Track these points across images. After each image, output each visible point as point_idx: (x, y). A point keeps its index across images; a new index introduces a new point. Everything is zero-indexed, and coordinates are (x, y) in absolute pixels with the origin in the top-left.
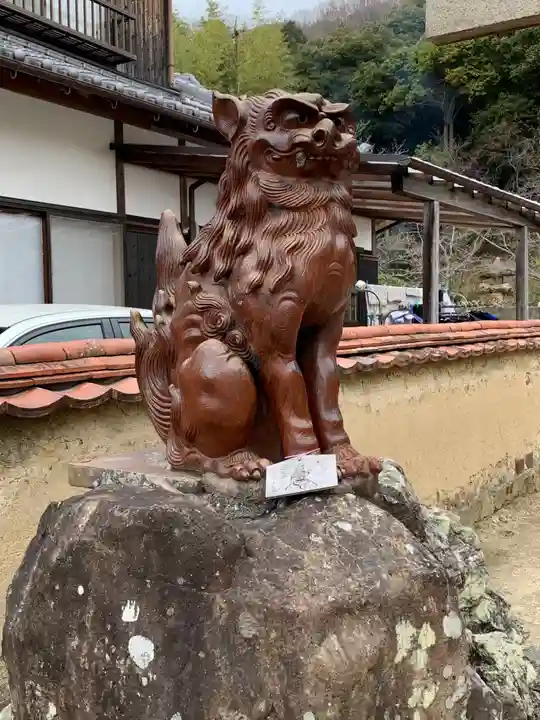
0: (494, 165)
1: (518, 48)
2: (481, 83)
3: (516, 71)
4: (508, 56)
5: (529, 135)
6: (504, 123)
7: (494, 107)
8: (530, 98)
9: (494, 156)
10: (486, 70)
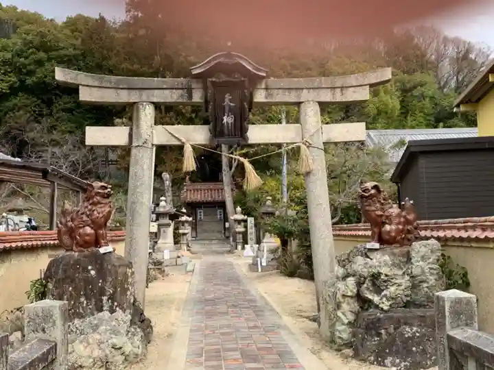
0: (15, 138)
1: (32, 67)
2: (6, 84)
3: (29, 81)
4: (24, 71)
5: (39, 122)
6: (21, 112)
7: (15, 101)
8: (38, 99)
9: (14, 132)
10: (10, 77)
